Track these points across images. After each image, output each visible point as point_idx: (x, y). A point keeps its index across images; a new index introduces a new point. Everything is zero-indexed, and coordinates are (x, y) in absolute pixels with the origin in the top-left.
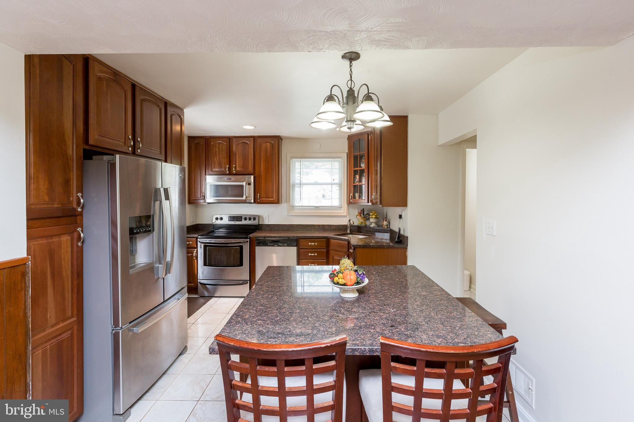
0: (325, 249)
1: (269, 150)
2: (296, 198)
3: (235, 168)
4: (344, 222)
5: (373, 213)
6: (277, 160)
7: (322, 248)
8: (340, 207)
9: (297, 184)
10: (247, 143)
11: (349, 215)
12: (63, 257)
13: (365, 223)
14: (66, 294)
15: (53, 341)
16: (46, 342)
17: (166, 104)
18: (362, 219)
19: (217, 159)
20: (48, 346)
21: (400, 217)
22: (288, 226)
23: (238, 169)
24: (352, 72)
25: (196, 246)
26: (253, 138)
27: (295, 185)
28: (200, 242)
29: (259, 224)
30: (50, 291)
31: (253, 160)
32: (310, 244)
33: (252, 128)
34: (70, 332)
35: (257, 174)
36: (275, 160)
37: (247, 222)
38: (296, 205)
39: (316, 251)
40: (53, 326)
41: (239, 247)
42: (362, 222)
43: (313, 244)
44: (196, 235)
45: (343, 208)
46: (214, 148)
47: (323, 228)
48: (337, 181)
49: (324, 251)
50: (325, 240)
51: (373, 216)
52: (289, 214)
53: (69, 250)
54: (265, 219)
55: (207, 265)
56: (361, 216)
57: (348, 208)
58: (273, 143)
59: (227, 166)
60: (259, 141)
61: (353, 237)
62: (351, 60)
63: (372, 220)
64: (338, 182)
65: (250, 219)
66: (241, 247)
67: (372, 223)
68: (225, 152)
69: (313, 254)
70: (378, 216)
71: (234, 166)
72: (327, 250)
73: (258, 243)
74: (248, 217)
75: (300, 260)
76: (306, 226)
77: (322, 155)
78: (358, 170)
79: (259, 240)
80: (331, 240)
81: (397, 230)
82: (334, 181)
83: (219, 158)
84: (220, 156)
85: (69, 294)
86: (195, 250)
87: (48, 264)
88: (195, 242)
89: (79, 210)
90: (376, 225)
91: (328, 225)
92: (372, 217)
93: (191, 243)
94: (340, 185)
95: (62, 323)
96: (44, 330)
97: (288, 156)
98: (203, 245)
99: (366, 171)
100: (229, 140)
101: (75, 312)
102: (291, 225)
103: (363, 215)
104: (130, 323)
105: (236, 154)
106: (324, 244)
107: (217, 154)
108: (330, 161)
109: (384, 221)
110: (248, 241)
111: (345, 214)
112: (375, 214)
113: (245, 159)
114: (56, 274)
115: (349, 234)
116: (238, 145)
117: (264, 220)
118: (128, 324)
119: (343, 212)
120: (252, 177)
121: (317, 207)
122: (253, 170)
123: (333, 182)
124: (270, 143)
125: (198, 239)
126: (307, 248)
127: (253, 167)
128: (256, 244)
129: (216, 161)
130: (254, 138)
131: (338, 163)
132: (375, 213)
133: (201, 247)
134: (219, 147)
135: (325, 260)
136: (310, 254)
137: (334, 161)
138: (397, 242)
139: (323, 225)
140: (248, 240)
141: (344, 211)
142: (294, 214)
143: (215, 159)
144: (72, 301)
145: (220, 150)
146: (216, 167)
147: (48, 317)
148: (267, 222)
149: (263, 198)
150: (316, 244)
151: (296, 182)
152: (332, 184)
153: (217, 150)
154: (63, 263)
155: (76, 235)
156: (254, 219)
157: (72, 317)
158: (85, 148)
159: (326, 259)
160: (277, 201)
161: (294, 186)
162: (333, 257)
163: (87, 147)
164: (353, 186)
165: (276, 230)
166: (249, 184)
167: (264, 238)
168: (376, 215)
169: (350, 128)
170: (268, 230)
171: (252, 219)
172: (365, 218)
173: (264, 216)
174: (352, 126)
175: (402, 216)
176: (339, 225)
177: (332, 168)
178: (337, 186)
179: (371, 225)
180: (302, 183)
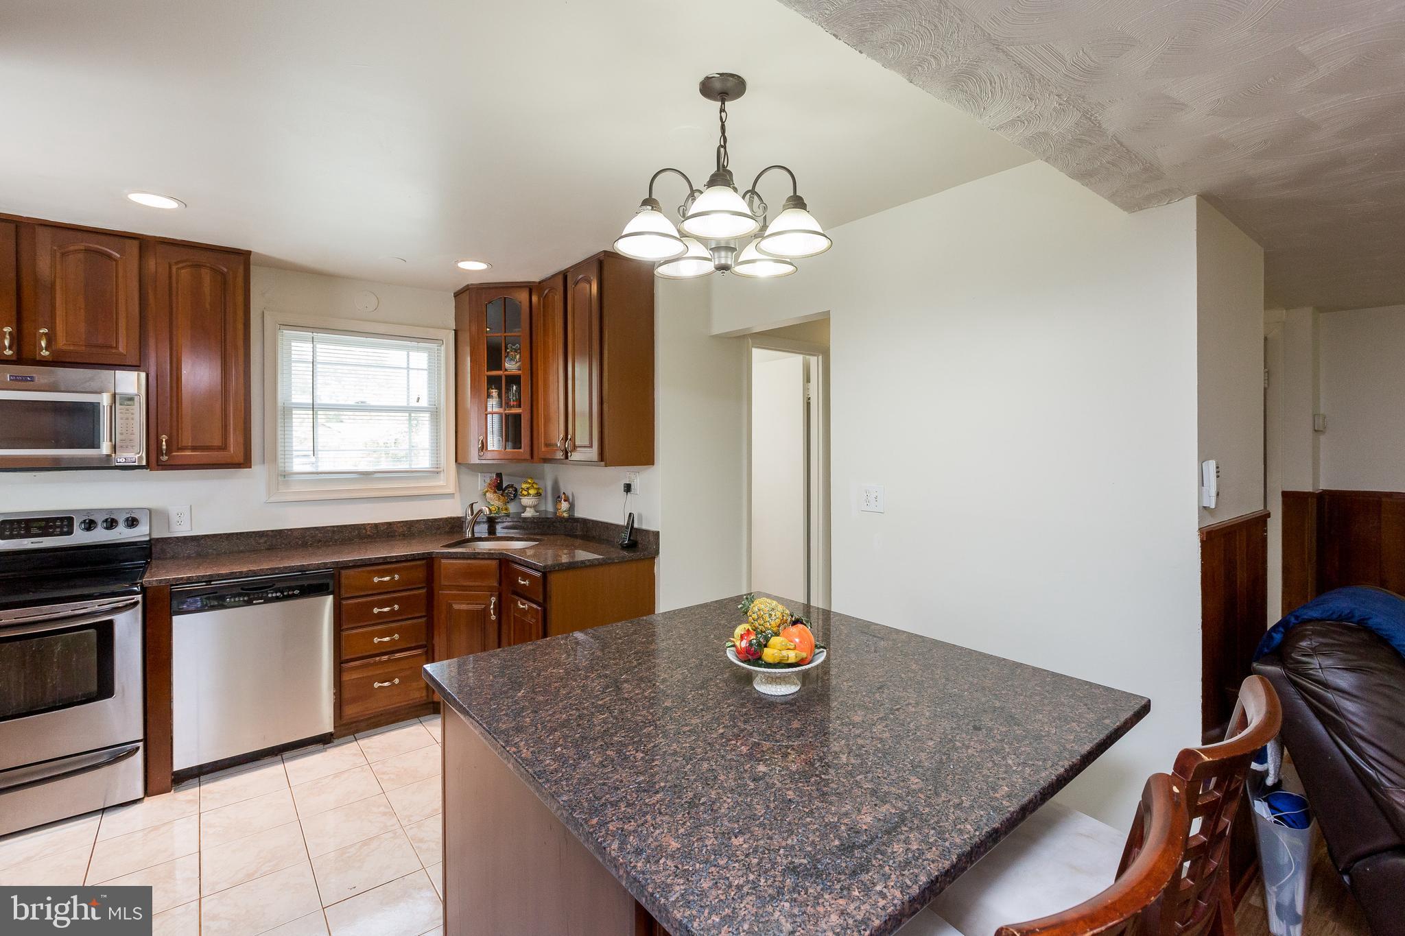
0: (422, 588)
1: (207, 290)
2: (294, 448)
3: (51, 338)
4: (452, 509)
5: (529, 483)
6: (241, 326)
7: (414, 587)
8: (435, 472)
9: (301, 407)
10: (110, 256)
11: (460, 491)
13: (509, 509)
18: (497, 499)
21: (628, 488)
22: (272, 536)
26: (136, 243)
27: (290, 409)
29: (151, 540)
31: (137, 318)
32: (376, 580)
33: (171, 205)
35: (157, 368)
37: (100, 536)
38: (297, 469)
39: (395, 598)
42: (499, 508)
43: (388, 578)
45: (442, 474)
48: (424, 403)
49: (420, 594)
50: (424, 562)
51: (531, 492)
52: (272, 499)
54: (174, 518)
56: (493, 492)
57: (458, 472)
58: (225, 270)
59: (9, 331)
62: (723, 96)
63: (527, 501)
64: (428, 405)
65: (111, 524)
66: (105, 632)
67: (526, 507)
69: (388, 609)
70: (540, 491)
71: (43, 331)
72: (427, 592)
73: (180, 603)
74: (99, 519)
76: (334, 532)
77: (382, 328)
78: (500, 376)
79: (187, 591)
80: (443, 561)
81: (622, 521)
82: (418, 401)
90: (537, 512)
91: (403, 522)
92: (526, 493)
94: (435, 414)
97: (269, 318)
99: (525, 381)
102: (280, 532)
103: (500, 488)
105: (53, 289)
106: (420, 574)
109: (563, 502)
110: (136, 603)
111: (451, 490)
112: (535, 486)
113: (101, 309)
116: (64, 254)
117: (172, 524)
119: (441, 483)
120: (138, 375)
121: (366, 475)
122: (135, 352)
123: (417, 405)
124: (213, 269)
126: (370, 592)
127: (135, 344)
130: (141, 244)
131: (428, 355)
132: (534, 483)
135: (423, 620)
136: (376, 610)
139: (390, 524)
140: (139, 597)
141: (448, 480)
142: (289, 498)
148: (183, 529)
149: (183, 449)
150: (396, 577)
151: (293, 401)
152: (409, 410)
156: (132, 523)
159: (424, 616)
160: (241, 460)
161: (287, 411)
165: (225, 553)
166: (128, 401)
167: (208, 582)
168: (538, 489)
169: (723, 268)
170: (189, 557)
171: (99, 523)
172: (506, 498)
173: (173, 511)
174: (723, 261)
175: (632, 487)
176: (435, 520)
177: (408, 368)
178: (427, 415)
179: (523, 513)
180: (319, 405)
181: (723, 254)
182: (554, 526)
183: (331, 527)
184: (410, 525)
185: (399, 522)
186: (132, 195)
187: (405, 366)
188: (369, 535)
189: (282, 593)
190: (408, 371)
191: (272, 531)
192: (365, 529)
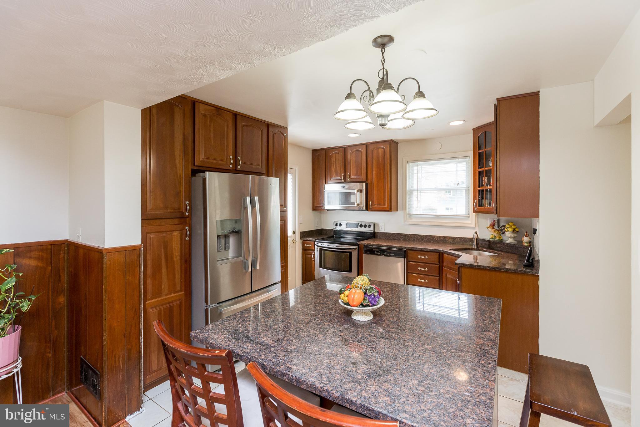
0: (437, 264)
1: (380, 155)
3: (350, 176)
4: (469, 234)
5: (510, 225)
6: (389, 165)
7: (434, 263)
8: (467, 217)
9: (414, 190)
10: (360, 151)
11: (478, 226)
12: (174, 247)
13: (500, 238)
14: (176, 273)
15: (166, 306)
16: (162, 305)
17: (268, 125)
18: (495, 232)
19: (334, 169)
20: (163, 308)
21: (535, 231)
23: (352, 177)
24: (384, 59)
25: (314, 249)
26: (365, 146)
28: (316, 245)
29: (374, 232)
30: (164, 270)
31: (365, 167)
32: (419, 256)
34: (179, 302)
35: (369, 181)
36: (387, 166)
37: (363, 229)
38: (414, 213)
39: (426, 266)
40: (166, 295)
41: (348, 253)
42: (495, 237)
43: (424, 257)
44: (314, 239)
45: (470, 218)
46: (332, 158)
47: (443, 240)
49: (436, 267)
50: (439, 254)
51: (509, 229)
52: (406, 223)
53: (179, 242)
54: (380, 226)
55: (322, 267)
56: (493, 228)
57: (476, 217)
58: (385, 148)
59: (343, 175)
60: (371, 147)
61: (480, 254)
62: (382, 46)
63: (508, 234)
64: (465, 186)
65: (365, 226)
66: (350, 253)
67: (508, 237)
68: (341, 161)
69: (424, 269)
70: (517, 230)
71: (349, 174)
72: (439, 266)
73: (365, 251)
74: (363, 225)
75: (409, 274)
76: (424, 237)
77: (442, 156)
78: (483, 171)
79: (367, 247)
80: (445, 255)
83: (336, 167)
84: (336, 164)
85: (178, 275)
86: (313, 253)
87: (163, 251)
88: (313, 245)
89: (187, 214)
90: (516, 241)
91: (450, 237)
92: (508, 231)
93: (310, 245)
94: (467, 190)
95: (174, 294)
96: (160, 297)
97: (404, 160)
98: (319, 248)
100: (344, 149)
101: (183, 288)
102: (407, 235)
103: (498, 227)
104: (218, 304)
105: (350, 163)
106: (437, 259)
107: (335, 164)
108: (453, 162)
109: (525, 237)
111: (473, 225)
112: (513, 227)
113: (358, 166)
114: (169, 258)
115: (474, 249)
116: (352, 153)
117: (380, 228)
118: (216, 304)
119: (470, 222)
120: (364, 184)
122: (365, 177)
123: (458, 187)
124: (382, 148)
125: (315, 243)
126: (416, 261)
127: (365, 175)
128: (364, 252)
129: (334, 171)
130: (367, 145)
131: (465, 164)
132: (514, 225)
133: (317, 250)
134: (336, 156)
136: (419, 268)
137: (458, 162)
138: (525, 266)
139: (445, 237)
140: (357, 247)
142: (410, 223)
143: (333, 169)
144: (181, 279)
145: (337, 159)
146: (333, 177)
147: (163, 287)
148: (382, 230)
149: (375, 205)
150: (427, 257)
151: (413, 188)
153: (335, 160)
154: (174, 252)
155: (184, 232)
156: (369, 226)
157: (181, 291)
158: (193, 168)
159: (438, 277)
160: (389, 209)
161: (411, 192)
162: (446, 276)
163: (195, 168)
164: (478, 191)
166: (361, 191)
168: (515, 229)
169: (382, 125)
170: (383, 239)
171: (367, 226)
172: (500, 232)
173: (380, 224)
174: (383, 122)
175: (537, 232)
176: (465, 238)
177: (457, 171)
178: (464, 191)
179: (507, 240)
180: (419, 189)
181: (380, 119)
182: (518, 250)
183: (423, 235)
184: (453, 238)
185: (449, 237)
186: (350, 135)
187: (456, 170)
188: (436, 241)
189: (389, 254)
190: (457, 172)
191: (405, 234)
192: (435, 238)
